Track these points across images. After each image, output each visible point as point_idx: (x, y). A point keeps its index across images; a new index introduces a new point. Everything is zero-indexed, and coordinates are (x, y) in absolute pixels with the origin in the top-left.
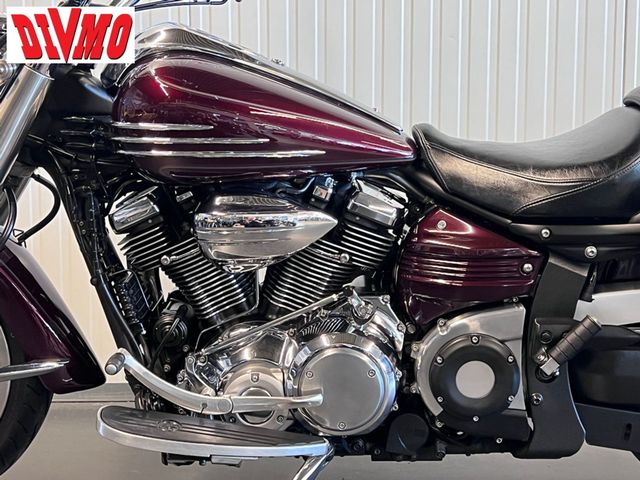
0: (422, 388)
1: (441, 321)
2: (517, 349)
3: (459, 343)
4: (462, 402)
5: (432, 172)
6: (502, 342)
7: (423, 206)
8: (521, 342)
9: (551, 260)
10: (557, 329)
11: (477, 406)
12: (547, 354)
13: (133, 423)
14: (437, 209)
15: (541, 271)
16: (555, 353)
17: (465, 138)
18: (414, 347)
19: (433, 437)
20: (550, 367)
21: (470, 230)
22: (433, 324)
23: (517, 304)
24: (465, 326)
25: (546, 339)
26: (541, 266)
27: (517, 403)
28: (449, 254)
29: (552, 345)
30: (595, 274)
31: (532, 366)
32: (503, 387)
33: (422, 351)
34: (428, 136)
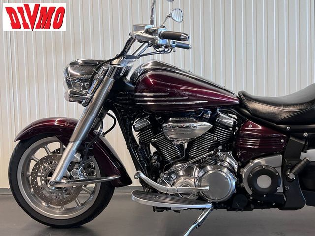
0: (245, 185)
1: (251, 161)
2: (279, 170)
3: (257, 169)
4: (260, 190)
5: (246, 108)
6: (274, 168)
7: (243, 120)
8: (280, 168)
9: (291, 138)
10: (294, 162)
11: (266, 191)
12: (291, 172)
13: (144, 196)
14: (248, 121)
15: (287, 142)
16: (293, 171)
17: (256, 95)
18: (241, 170)
19: (249, 203)
20: (292, 176)
21: (260, 128)
22: (248, 162)
23: (279, 154)
24: (259, 162)
25: (290, 166)
26: (287, 140)
27: (280, 190)
28: (253, 136)
29: (292, 168)
30: (307, 143)
31: (285, 176)
32: (274, 184)
33: (245, 171)
34: (244, 95)
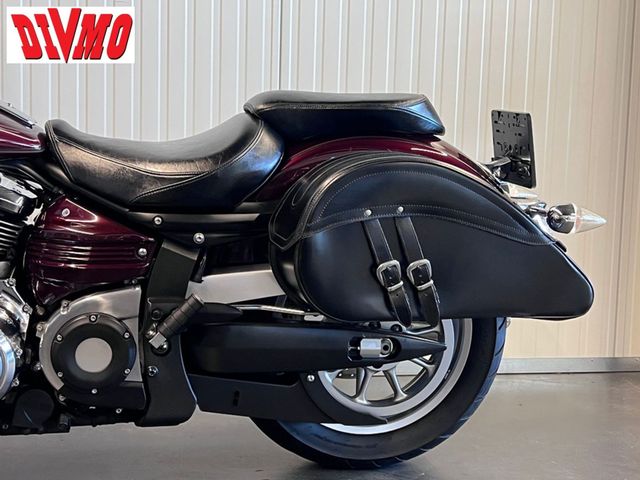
0: (45, 365)
1: (64, 303)
2: (133, 325)
3: (81, 321)
4: (79, 376)
6: (120, 320)
7: (54, 196)
8: (137, 319)
9: (164, 245)
10: (167, 306)
11: (96, 379)
12: (156, 330)
14: (64, 198)
15: (155, 255)
16: (162, 329)
18: (39, 327)
20: (158, 340)
21: (96, 219)
22: (57, 306)
23: (135, 286)
25: (156, 316)
26: (154, 250)
27: (134, 376)
29: (160, 323)
30: (205, 258)
31: (145, 339)
32: (121, 360)
33: (45, 330)
